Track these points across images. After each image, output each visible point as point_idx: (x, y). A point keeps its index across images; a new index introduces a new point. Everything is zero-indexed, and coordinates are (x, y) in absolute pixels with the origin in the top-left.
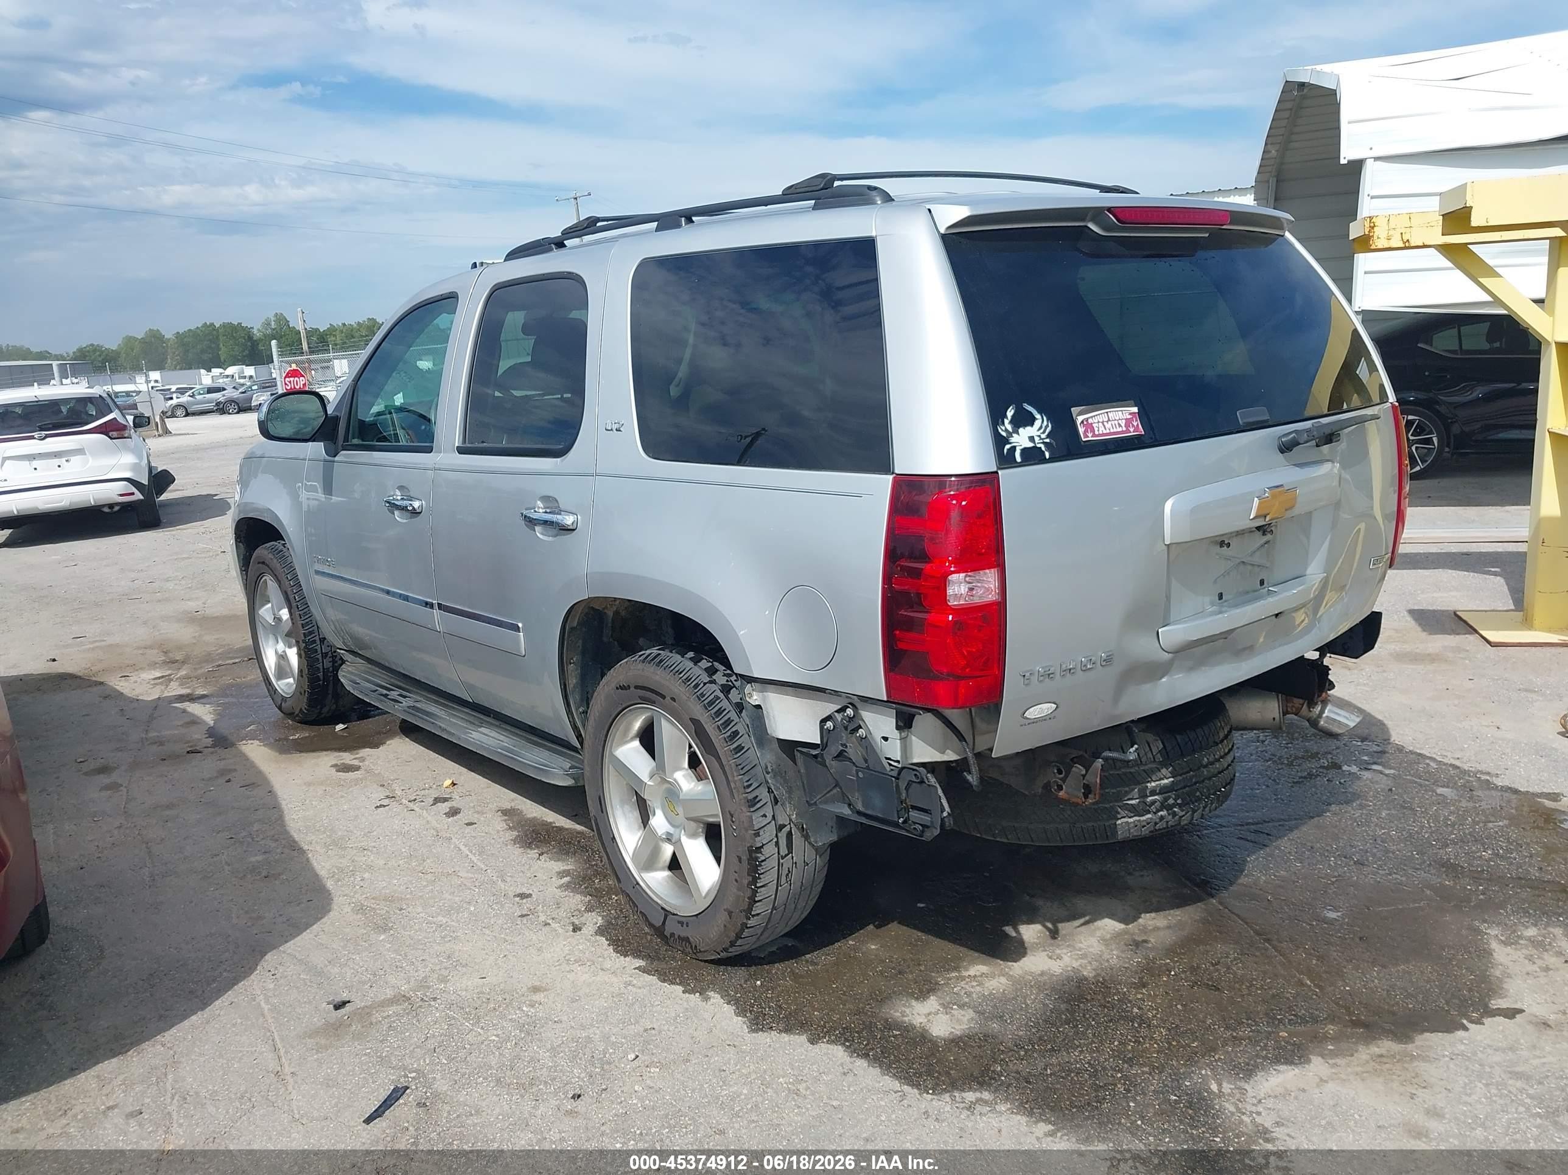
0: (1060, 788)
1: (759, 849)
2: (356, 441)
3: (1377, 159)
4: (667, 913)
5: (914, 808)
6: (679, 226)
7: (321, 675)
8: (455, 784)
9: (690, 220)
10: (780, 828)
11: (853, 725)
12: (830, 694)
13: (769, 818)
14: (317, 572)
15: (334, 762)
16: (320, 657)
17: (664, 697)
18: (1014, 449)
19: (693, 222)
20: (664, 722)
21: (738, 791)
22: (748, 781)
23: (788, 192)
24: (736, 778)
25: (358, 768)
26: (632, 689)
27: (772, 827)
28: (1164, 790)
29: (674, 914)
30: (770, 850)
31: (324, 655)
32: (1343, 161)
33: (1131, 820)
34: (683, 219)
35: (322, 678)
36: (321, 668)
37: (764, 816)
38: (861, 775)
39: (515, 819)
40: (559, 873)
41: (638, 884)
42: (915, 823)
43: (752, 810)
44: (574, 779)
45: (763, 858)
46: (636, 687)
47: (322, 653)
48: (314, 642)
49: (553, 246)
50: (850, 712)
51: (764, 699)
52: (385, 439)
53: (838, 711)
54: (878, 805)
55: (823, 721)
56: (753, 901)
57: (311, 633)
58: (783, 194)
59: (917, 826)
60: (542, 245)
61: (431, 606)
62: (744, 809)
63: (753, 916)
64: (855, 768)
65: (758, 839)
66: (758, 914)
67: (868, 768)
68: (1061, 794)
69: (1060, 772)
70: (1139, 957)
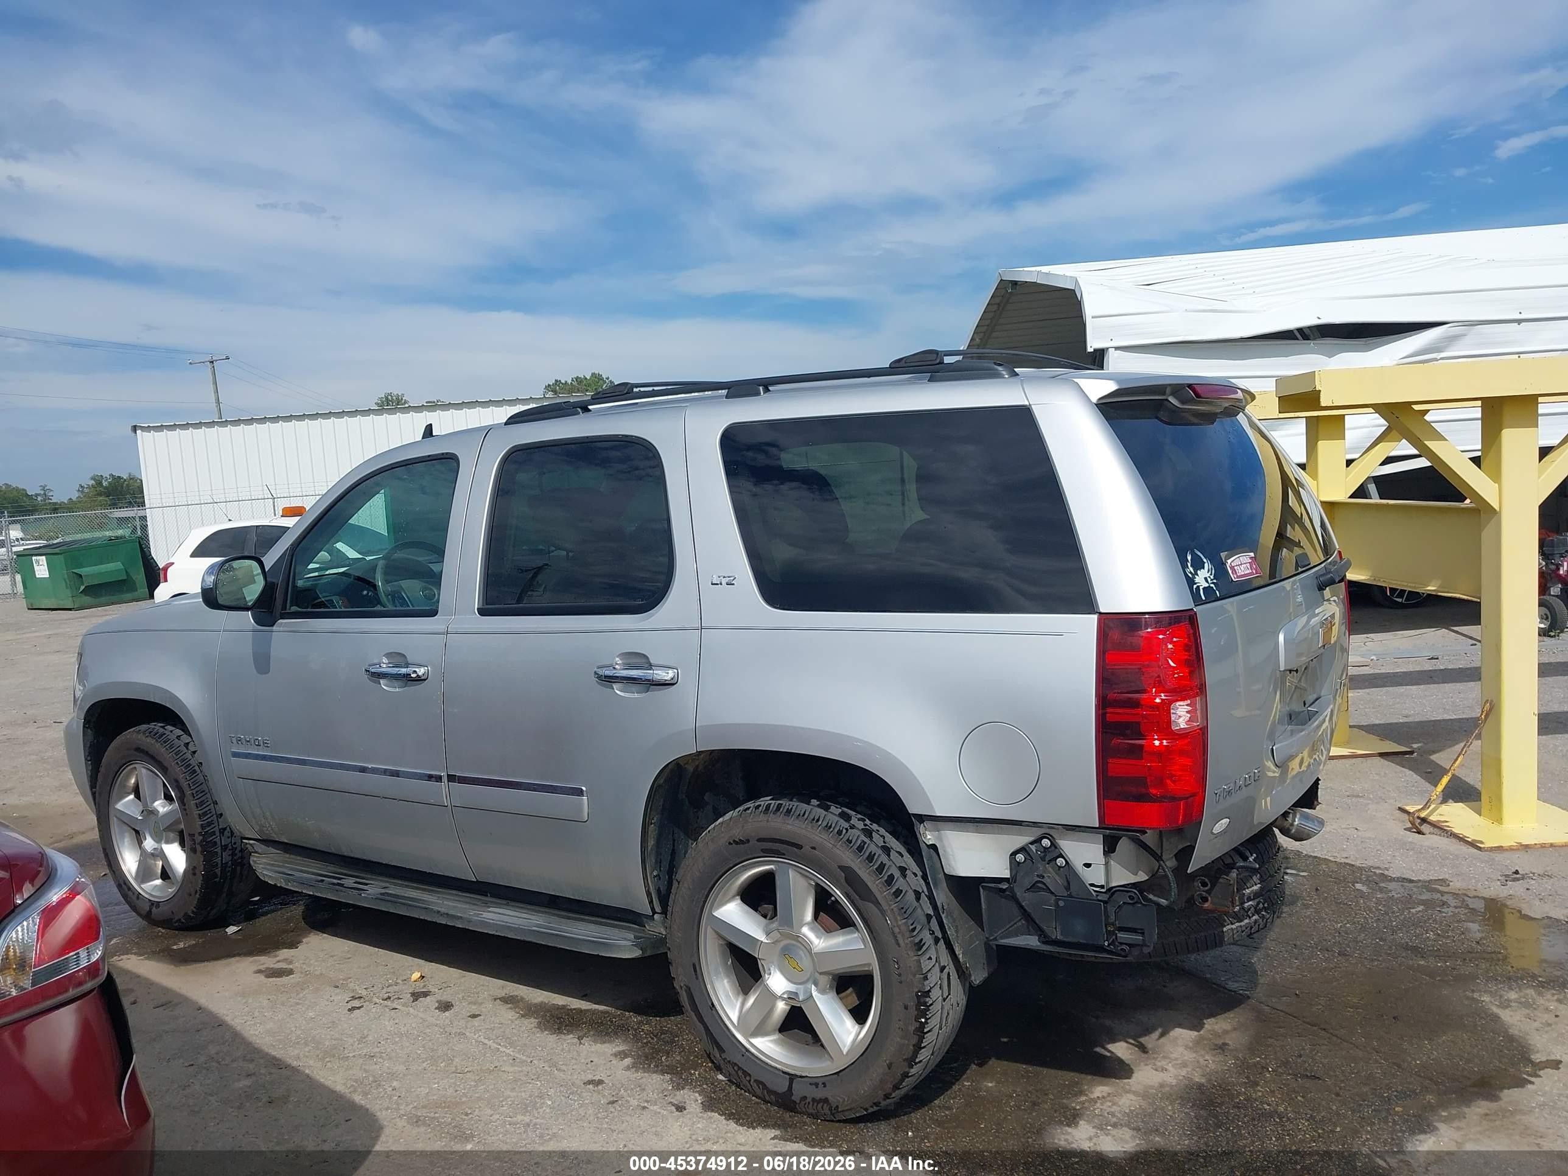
0: (1205, 900)
1: (927, 994)
2: (294, 609)
3: (1117, 348)
4: (792, 1077)
5: (1122, 929)
6: (758, 394)
7: (218, 871)
8: (423, 977)
9: (767, 390)
10: (942, 969)
11: (1053, 853)
12: (1028, 826)
13: (934, 959)
14: (236, 755)
15: (256, 968)
16: (219, 850)
17: (800, 847)
18: (1198, 587)
19: (770, 391)
20: (792, 873)
21: (903, 935)
22: (912, 924)
23: (897, 365)
24: (900, 923)
25: (290, 972)
26: (753, 842)
27: (937, 969)
28: (1257, 895)
29: (801, 1077)
30: (936, 994)
31: (224, 848)
32: (1090, 350)
33: (1234, 926)
34: (761, 388)
35: (219, 874)
36: (220, 862)
37: (930, 958)
38: (1061, 903)
39: (521, 1005)
40: (615, 1055)
41: (747, 1050)
42: (1121, 944)
43: (920, 953)
44: (642, 949)
45: (931, 1002)
46: (760, 840)
47: (222, 846)
48: (214, 833)
49: (579, 410)
50: (1046, 842)
51: (940, 839)
52: (322, 605)
53: (1032, 843)
54: (1079, 930)
55: (1014, 854)
56: (918, 1047)
57: (210, 824)
58: (890, 367)
59: (1124, 947)
60: (563, 409)
61: (439, 779)
62: (911, 954)
63: (916, 1064)
64: (1054, 898)
65: (926, 982)
66: (921, 1061)
67: (1070, 896)
68: (1206, 905)
69: (1204, 884)
70: (1231, 1060)
